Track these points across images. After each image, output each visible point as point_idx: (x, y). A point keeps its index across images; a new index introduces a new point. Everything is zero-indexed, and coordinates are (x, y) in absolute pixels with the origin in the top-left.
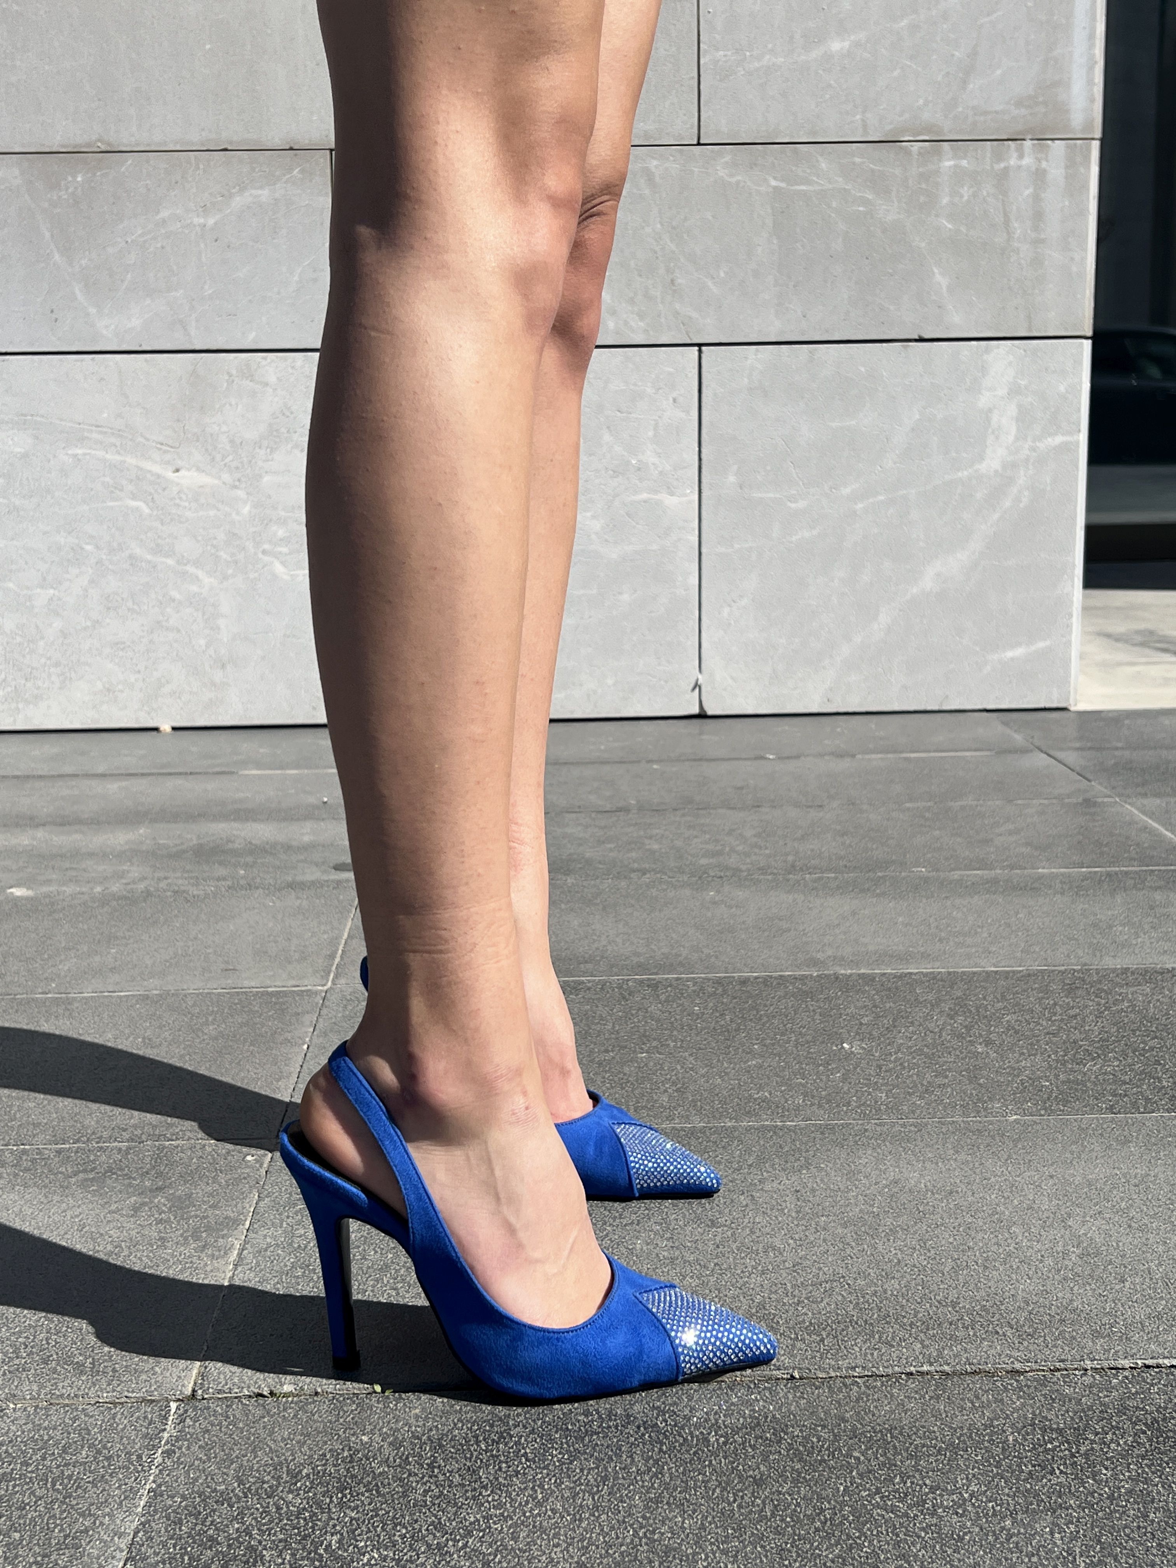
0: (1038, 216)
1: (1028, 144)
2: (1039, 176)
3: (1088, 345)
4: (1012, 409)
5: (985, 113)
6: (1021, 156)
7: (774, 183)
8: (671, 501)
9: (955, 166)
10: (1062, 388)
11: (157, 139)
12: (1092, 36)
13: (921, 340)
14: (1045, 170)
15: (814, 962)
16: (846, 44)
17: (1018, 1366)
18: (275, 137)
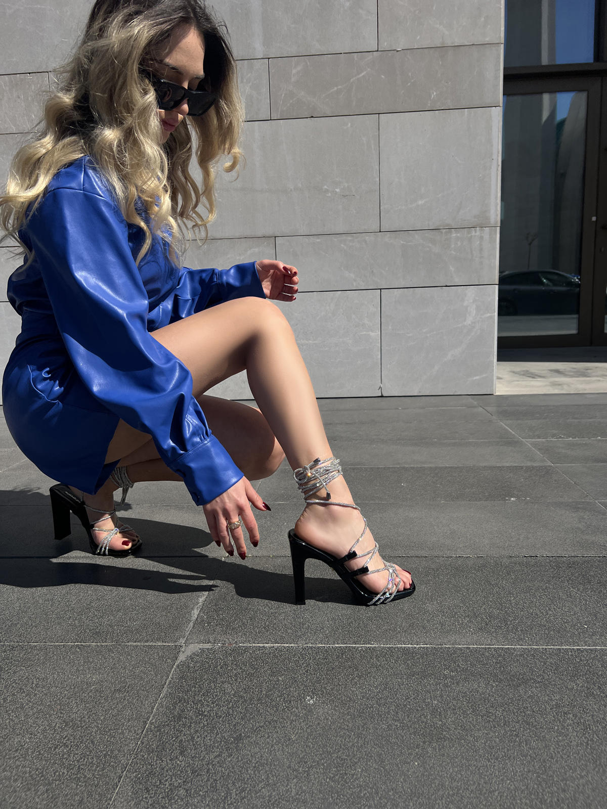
0: (481, 250)
1: (478, 229)
2: (481, 238)
3: (497, 287)
4: (474, 306)
5: (465, 220)
6: (476, 232)
7: (402, 242)
8: (372, 334)
9: (456, 236)
10: (489, 300)
11: (227, 235)
12: (496, 197)
13: (446, 286)
14: (483, 237)
15: (399, 464)
16: (423, 202)
17: (427, 556)
18: (260, 234)
